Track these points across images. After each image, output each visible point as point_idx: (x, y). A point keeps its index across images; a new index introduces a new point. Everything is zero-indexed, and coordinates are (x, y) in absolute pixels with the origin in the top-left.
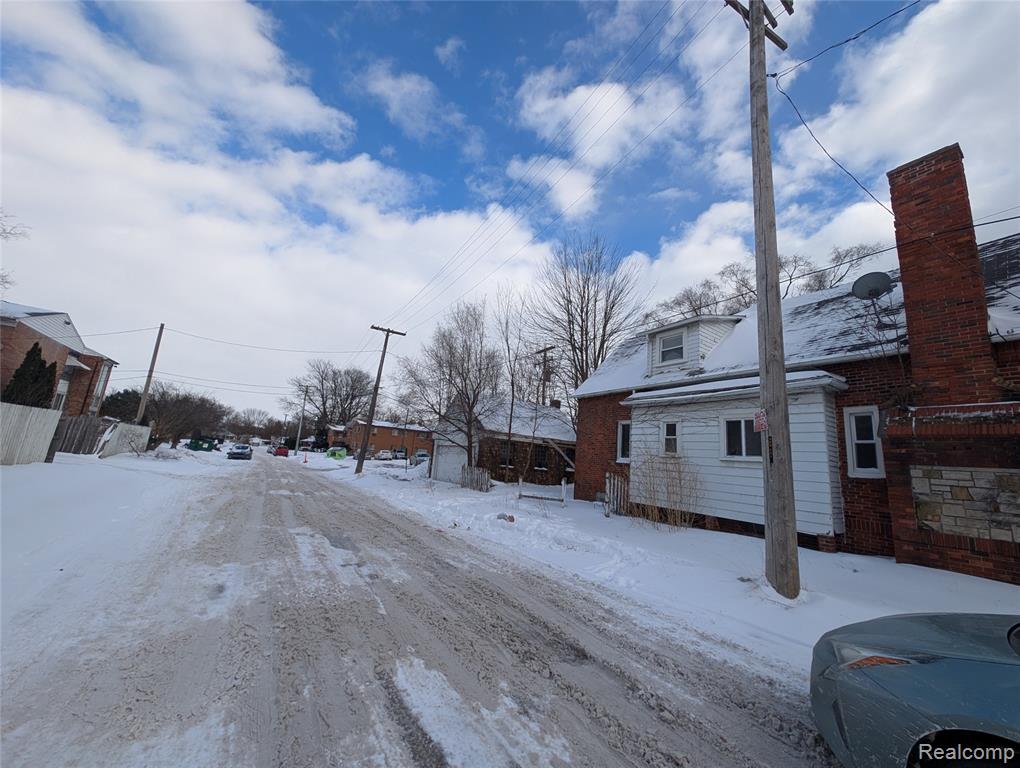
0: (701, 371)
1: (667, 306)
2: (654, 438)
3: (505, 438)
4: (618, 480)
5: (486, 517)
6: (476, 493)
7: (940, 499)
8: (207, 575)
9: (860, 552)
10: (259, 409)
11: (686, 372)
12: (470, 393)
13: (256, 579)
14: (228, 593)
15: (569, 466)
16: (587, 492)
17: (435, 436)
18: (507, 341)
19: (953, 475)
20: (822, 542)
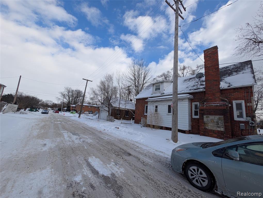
0: (164, 93)
1: (159, 77)
2: (153, 109)
3: (118, 109)
4: (144, 119)
5: (112, 128)
6: (110, 122)
7: (208, 122)
8: (41, 142)
9: (194, 134)
10: (50, 100)
11: (160, 94)
12: (109, 97)
13: (54, 142)
14: (47, 145)
15: (134, 115)
16: (137, 122)
17: (100, 108)
18: (119, 84)
19: (211, 117)
20: (186, 132)
